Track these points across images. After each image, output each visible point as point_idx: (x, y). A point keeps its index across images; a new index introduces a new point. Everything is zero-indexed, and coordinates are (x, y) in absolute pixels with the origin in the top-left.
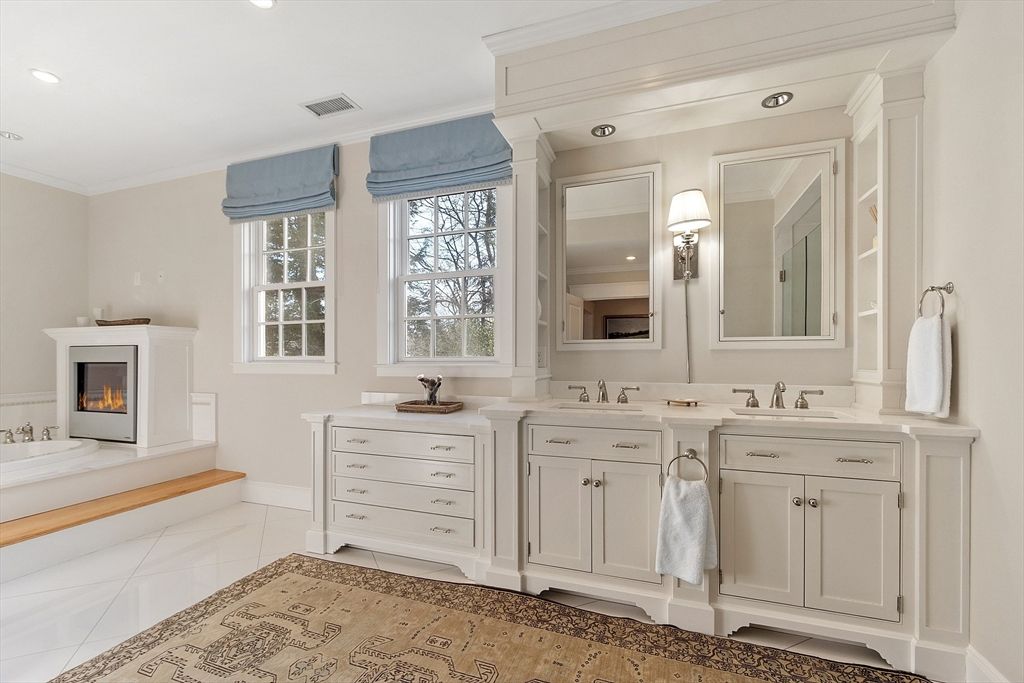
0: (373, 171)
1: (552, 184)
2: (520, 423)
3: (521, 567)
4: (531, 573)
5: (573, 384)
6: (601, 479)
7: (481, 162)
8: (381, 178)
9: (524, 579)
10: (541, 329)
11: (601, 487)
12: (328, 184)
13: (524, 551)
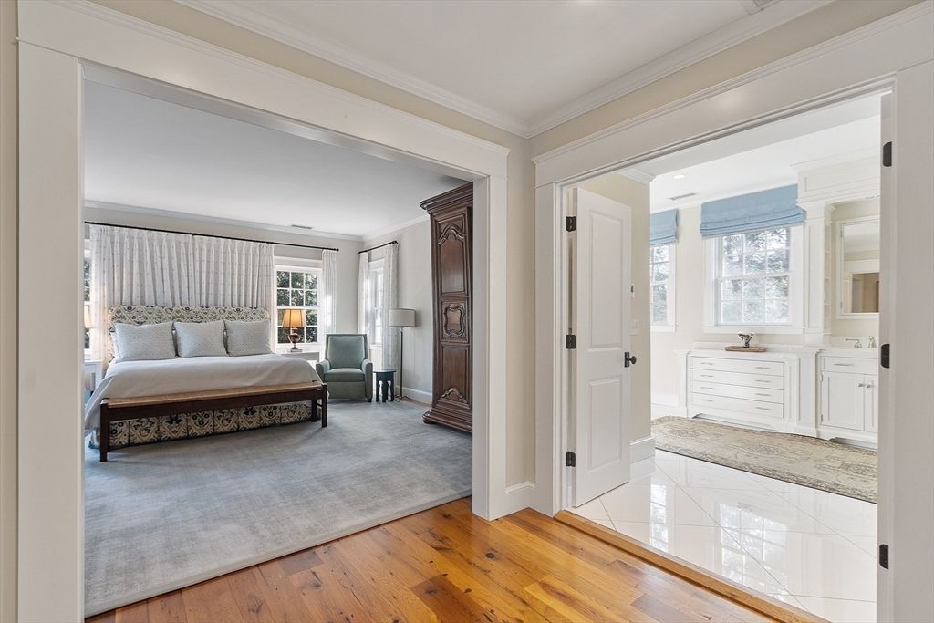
0: (703, 223)
1: (833, 224)
2: (816, 355)
3: (816, 426)
4: (822, 430)
5: (849, 338)
6: (870, 384)
7: (781, 215)
8: (709, 226)
9: (818, 432)
10: (826, 307)
11: (870, 389)
12: (673, 231)
13: (818, 419)
